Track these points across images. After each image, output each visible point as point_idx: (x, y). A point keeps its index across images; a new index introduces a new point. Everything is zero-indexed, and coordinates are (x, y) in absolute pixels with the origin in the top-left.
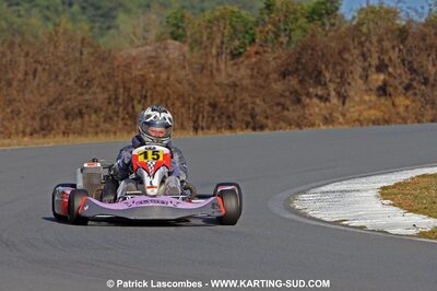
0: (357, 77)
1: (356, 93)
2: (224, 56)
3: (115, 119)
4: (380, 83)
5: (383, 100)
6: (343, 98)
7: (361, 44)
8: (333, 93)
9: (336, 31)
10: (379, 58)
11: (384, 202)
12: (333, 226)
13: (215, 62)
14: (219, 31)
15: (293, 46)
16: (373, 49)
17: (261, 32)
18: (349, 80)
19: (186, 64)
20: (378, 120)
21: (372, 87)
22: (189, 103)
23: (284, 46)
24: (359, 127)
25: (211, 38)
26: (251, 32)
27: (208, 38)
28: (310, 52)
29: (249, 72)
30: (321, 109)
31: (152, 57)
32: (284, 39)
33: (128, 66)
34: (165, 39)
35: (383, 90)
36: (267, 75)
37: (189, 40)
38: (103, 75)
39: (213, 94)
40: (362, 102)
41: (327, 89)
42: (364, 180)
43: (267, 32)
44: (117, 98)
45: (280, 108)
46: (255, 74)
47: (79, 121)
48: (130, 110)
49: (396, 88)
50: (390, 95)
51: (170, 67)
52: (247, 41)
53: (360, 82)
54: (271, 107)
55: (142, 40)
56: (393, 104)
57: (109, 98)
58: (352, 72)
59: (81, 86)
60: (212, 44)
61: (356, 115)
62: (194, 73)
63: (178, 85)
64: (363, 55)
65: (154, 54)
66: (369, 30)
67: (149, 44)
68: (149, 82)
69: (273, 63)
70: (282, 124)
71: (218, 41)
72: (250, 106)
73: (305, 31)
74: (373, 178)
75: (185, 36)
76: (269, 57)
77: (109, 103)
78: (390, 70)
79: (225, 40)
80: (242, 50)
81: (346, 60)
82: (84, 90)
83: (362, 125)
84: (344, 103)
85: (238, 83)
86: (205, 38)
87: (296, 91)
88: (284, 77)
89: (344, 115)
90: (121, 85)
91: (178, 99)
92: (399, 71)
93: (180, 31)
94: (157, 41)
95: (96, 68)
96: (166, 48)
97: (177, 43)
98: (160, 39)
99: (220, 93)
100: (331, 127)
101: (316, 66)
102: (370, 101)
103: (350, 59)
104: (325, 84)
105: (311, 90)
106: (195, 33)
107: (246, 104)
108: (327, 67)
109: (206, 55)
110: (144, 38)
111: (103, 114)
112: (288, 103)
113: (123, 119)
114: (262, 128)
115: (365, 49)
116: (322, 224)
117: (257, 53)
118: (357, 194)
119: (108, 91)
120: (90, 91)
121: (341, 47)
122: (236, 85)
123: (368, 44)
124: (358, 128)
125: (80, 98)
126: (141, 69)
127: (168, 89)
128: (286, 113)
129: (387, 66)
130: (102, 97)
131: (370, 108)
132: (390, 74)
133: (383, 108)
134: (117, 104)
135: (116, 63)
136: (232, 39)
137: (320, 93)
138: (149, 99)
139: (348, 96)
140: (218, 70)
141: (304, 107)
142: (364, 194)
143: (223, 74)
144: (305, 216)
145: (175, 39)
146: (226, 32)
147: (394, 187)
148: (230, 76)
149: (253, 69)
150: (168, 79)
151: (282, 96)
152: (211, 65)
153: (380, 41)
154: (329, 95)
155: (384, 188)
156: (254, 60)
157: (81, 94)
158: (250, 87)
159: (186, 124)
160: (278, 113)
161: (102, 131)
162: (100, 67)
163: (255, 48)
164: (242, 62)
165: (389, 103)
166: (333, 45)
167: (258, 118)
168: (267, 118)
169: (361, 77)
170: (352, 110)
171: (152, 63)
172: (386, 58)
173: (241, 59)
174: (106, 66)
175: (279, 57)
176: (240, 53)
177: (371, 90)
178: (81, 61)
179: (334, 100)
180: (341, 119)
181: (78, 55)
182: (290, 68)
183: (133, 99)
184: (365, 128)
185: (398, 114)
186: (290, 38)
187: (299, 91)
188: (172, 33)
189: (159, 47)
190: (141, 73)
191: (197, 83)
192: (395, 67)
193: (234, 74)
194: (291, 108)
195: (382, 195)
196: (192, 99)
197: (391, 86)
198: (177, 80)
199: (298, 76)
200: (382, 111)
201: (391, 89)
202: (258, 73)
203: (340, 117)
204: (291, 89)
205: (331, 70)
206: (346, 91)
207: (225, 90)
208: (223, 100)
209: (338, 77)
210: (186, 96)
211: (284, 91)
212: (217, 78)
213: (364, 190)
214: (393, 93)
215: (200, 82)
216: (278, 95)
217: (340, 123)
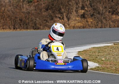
1: (73, 17)
2: (25, 2)
4: (82, 13)
5: (83, 19)
8: (65, 17)
10: (82, 4)
16: (80, 1)
18: (71, 12)
19: (11, 5)
20: (81, 27)
21: (79, 15)
29: (34, 8)
35: (83, 16)
36: (41, 9)
39: (21, 16)
40: (75, 20)
41: (63, 15)
42: (72, 49)
45: (45, 21)
49: (88, 15)
50: (86, 18)
51: (5, 6)
53: (75, 12)
56: (87, 21)
58: (72, 9)
61: (73, 25)
62: (14, 8)
63: (8, 13)
69: (43, 5)
70: (46, 28)
72: (34, 21)
74: (75, 48)
76: (42, 3)
81: (70, 5)
83: (74, 28)
84: (69, 20)
85: (30, 12)
87: (51, 16)
88: (47, 10)
89: (69, 25)
91: (8, 17)
92: (89, 9)
99: (23, 15)
101: (59, 6)
103: (72, 4)
104: (62, 13)
105: (57, 15)
108: (63, 7)
109: (19, 1)
112: (48, 20)
114: (38, 29)
117: (37, 1)
122: (30, 13)
127: (4, 14)
128: (47, 23)
129: (85, 7)
131: (79, 22)
132: (86, 10)
133: (83, 22)
139: (70, 18)
141: (54, 21)
143: (25, 9)
147: (83, 51)
148: (27, 9)
149: (36, 7)
151: (46, 17)
152: (21, 5)
154: (63, 17)
155: (79, 52)
156: (36, 4)
158: (35, 14)
159: (10, 26)
160: (45, 23)
164: (32, 5)
167: (37, 25)
168: (41, 25)
170: (72, 23)
172: (85, 4)
173: (32, 3)
175: (45, 3)
176: (31, 1)
179: (66, 19)
180: (68, 26)
182: (49, 7)
185: (89, 25)
187: (53, 15)
191: (15, 12)
192: (88, 7)
193: (29, 9)
194: (49, 22)
195: (78, 54)
196: (13, 18)
197: (86, 14)
198: (8, 11)
199: (53, 10)
200: (83, 24)
201: (86, 16)
202: (38, 8)
203: (67, 25)
204: (50, 15)
205: (64, 8)
206: (70, 16)
207: (25, 14)
208: (24, 18)
209: (67, 11)
210: (11, 16)
211: (47, 16)
212: (23, 10)
213: (72, 52)
214: (87, 17)
215: (16, 12)
216: (45, 17)
217: (67, 28)
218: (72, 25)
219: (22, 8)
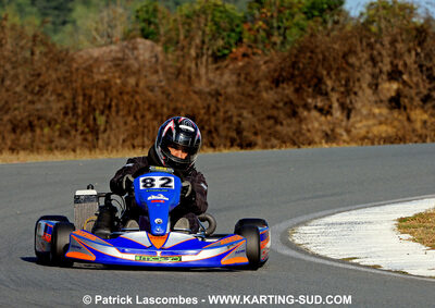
0: (365, 86)
1: (364, 105)
2: (204, 58)
3: (73, 133)
4: (393, 94)
5: (396, 113)
6: (348, 111)
7: (371, 46)
8: (336, 105)
9: (341, 29)
10: (392, 63)
11: (403, 236)
12: (341, 265)
13: (193, 66)
14: (199, 28)
15: (288, 47)
16: (384, 53)
17: (250, 30)
18: (356, 89)
19: (159, 67)
21: (384, 98)
22: (162, 115)
23: (278, 47)
24: (370, 147)
25: (189, 36)
26: (238, 30)
27: (186, 37)
28: (309, 54)
29: (234, 78)
30: (321, 125)
31: (119, 59)
32: (277, 39)
33: (89, 69)
34: (134, 37)
35: (396, 102)
36: (257, 83)
37: (163, 39)
38: (59, 79)
39: (191, 104)
40: (371, 115)
41: (329, 99)
42: (377, 209)
43: (258, 31)
44: (75, 108)
45: (271, 122)
46: (242, 81)
47: (30, 135)
48: (91, 122)
49: (412, 99)
50: (405, 108)
51: (139, 70)
52: (232, 41)
53: (369, 92)
54: (261, 121)
55: (105, 38)
56: (409, 119)
57: (66, 107)
58: (359, 80)
59: (32, 92)
60: (190, 44)
61: (363, 132)
62: (168, 79)
63: (150, 94)
64: (372, 59)
65: (120, 55)
66: (380, 29)
67: (115, 43)
68: (114, 89)
69: (263, 67)
70: (275, 142)
71: (198, 41)
72: (235, 120)
73: (302, 29)
74: (389, 208)
75: (158, 33)
76: (259, 60)
77: (66, 114)
78: (405, 77)
79: (207, 40)
80: (226, 52)
81: (352, 66)
82: (35, 98)
83: (373, 144)
84: (348, 117)
85: (222, 92)
86: (182, 37)
87: (291, 102)
88: (277, 86)
89: (348, 131)
90: (80, 92)
91: (149, 109)
92: (415, 79)
93: (152, 27)
94: (124, 39)
95: (50, 72)
96: (135, 48)
97: (148, 42)
98: (127, 36)
99: (199, 101)
100: (334, 145)
101: (316, 72)
102: (381, 114)
103: (357, 64)
104: (327, 94)
105: (310, 100)
106: (170, 30)
107: (231, 117)
108: (328, 74)
109: (183, 56)
110: (109, 36)
111: (58, 126)
112: (282, 116)
113: (82, 133)
114: (250, 145)
115: (375, 53)
116: (328, 263)
117: (244, 55)
118: (369, 226)
119: (65, 98)
120: (43, 99)
121: (346, 49)
122: (220, 95)
123: (378, 46)
124: (368, 147)
125: (31, 107)
126: (104, 74)
127: (137, 97)
128: (279, 128)
129: (401, 73)
130: (57, 106)
131: (381, 123)
132: (404, 82)
133: (396, 123)
134: (75, 114)
135: (75, 65)
136: (214, 38)
137: (319, 104)
138: (114, 109)
139: (354, 108)
140: (198, 75)
141: (301, 121)
142: (378, 227)
143: (204, 80)
144: (306, 252)
145: (146, 37)
146: (208, 29)
147: (413, 218)
148: (210, 82)
149: (239, 75)
150: (137, 85)
151: (274, 107)
152: (189, 69)
153: (393, 42)
154: (331, 107)
155: (402, 220)
156: (240, 64)
157: (32, 102)
158: (236, 96)
160: (269, 128)
161: (57, 148)
162: (56, 70)
163: (242, 50)
164: (227, 66)
165: (403, 118)
166: (336, 46)
167: (245, 134)
168: (256, 134)
169: (370, 86)
170: (359, 125)
171: (118, 65)
172: (401, 63)
173: (226, 63)
174: (62, 68)
175: (271, 61)
176: (225, 56)
177: (381, 101)
178: (32, 63)
179: (337, 114)
180: (345, 137)
181: (28, 54)
182: (284, 74)
183: (94, 110)
184: (376, 146)
185: (414, 130)
186: (285, 38)
187: (295, 102)
188: (143, 30)
189: (127, 47)
190: (105, 77)
191: (171, 91)
192: (410, 73)
193: (217, 80)
194: (285, 122)
195: (399, 227)
196: (165, 110)
197: (406, 97)
198: (148, 87)
199: (295, 83)
200: (395, 127)
201: (406, 100)
202: (246, 79)
203: (344, 134)
204: (286, 99)
205: (334, 77)
206: (351, 102)
207: (206, 100)
208: (202, 111)
209: (342, 85)
210: (159, 106)
211: (277, 102)
212: (196, 85)
213: (377, 222)
214: (408, 105)
215: (175, 90)
216: (269, 106)
217: (344, 141)
218: (358, 134)
219: (193, 77)
